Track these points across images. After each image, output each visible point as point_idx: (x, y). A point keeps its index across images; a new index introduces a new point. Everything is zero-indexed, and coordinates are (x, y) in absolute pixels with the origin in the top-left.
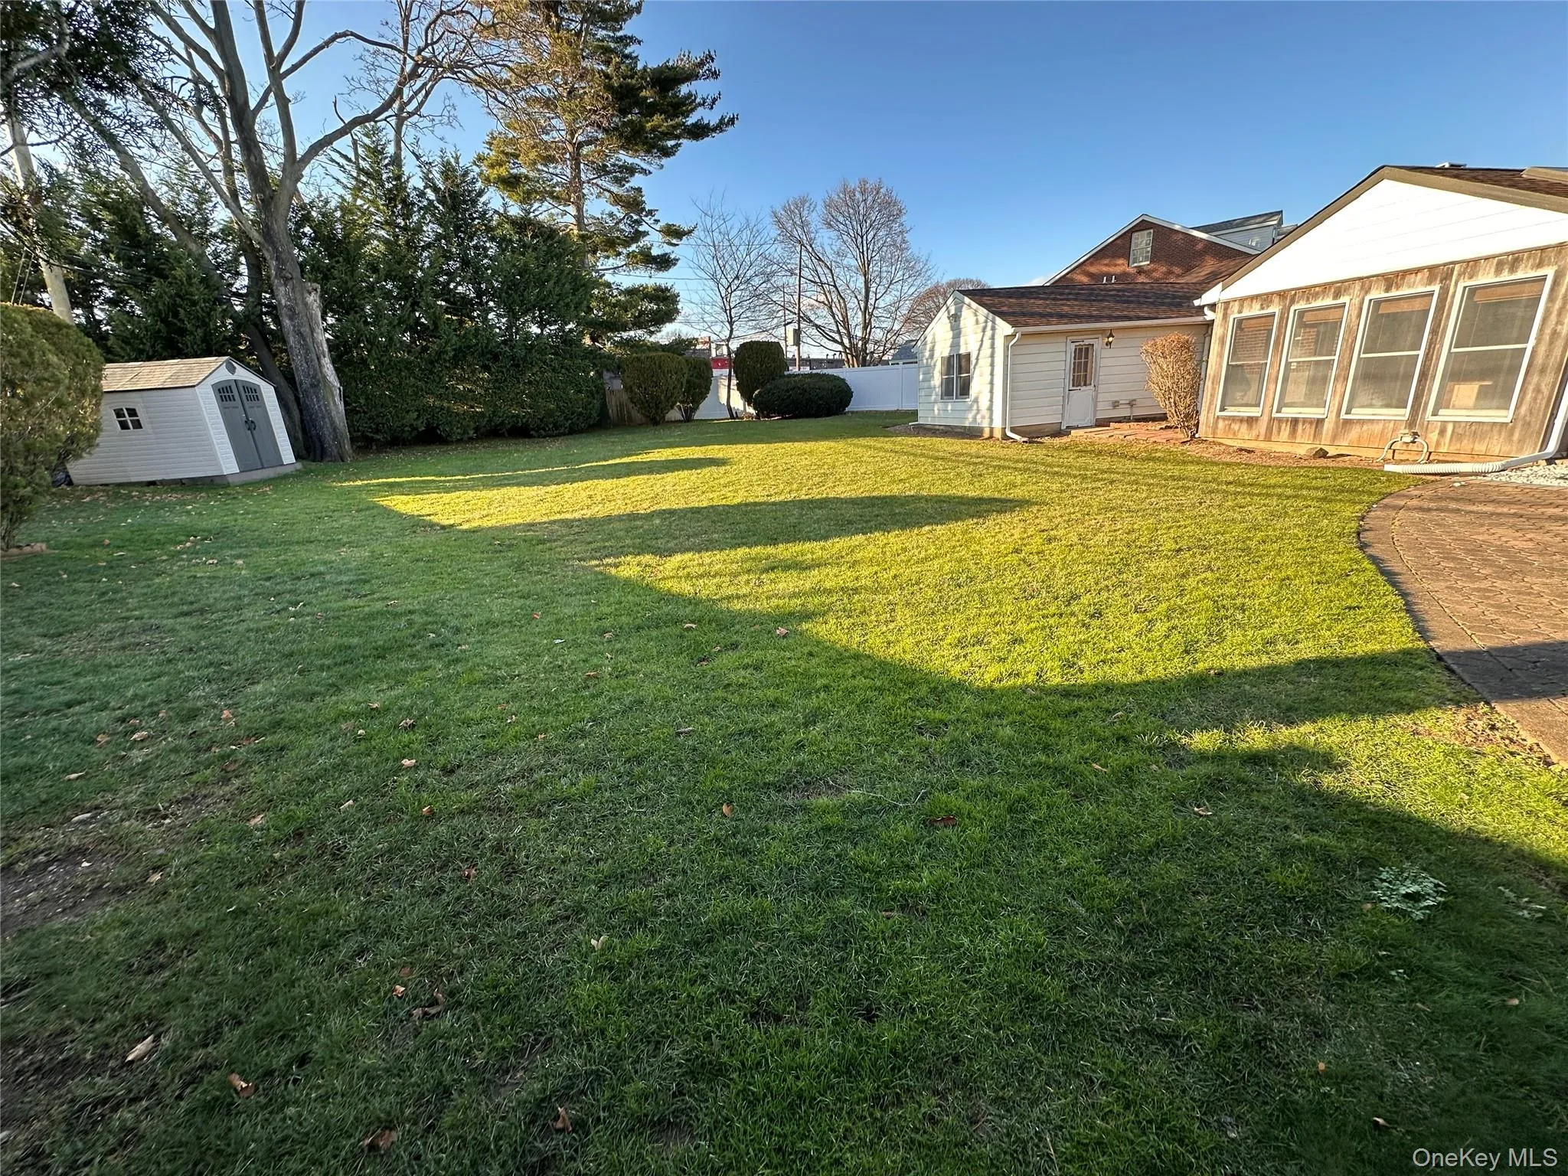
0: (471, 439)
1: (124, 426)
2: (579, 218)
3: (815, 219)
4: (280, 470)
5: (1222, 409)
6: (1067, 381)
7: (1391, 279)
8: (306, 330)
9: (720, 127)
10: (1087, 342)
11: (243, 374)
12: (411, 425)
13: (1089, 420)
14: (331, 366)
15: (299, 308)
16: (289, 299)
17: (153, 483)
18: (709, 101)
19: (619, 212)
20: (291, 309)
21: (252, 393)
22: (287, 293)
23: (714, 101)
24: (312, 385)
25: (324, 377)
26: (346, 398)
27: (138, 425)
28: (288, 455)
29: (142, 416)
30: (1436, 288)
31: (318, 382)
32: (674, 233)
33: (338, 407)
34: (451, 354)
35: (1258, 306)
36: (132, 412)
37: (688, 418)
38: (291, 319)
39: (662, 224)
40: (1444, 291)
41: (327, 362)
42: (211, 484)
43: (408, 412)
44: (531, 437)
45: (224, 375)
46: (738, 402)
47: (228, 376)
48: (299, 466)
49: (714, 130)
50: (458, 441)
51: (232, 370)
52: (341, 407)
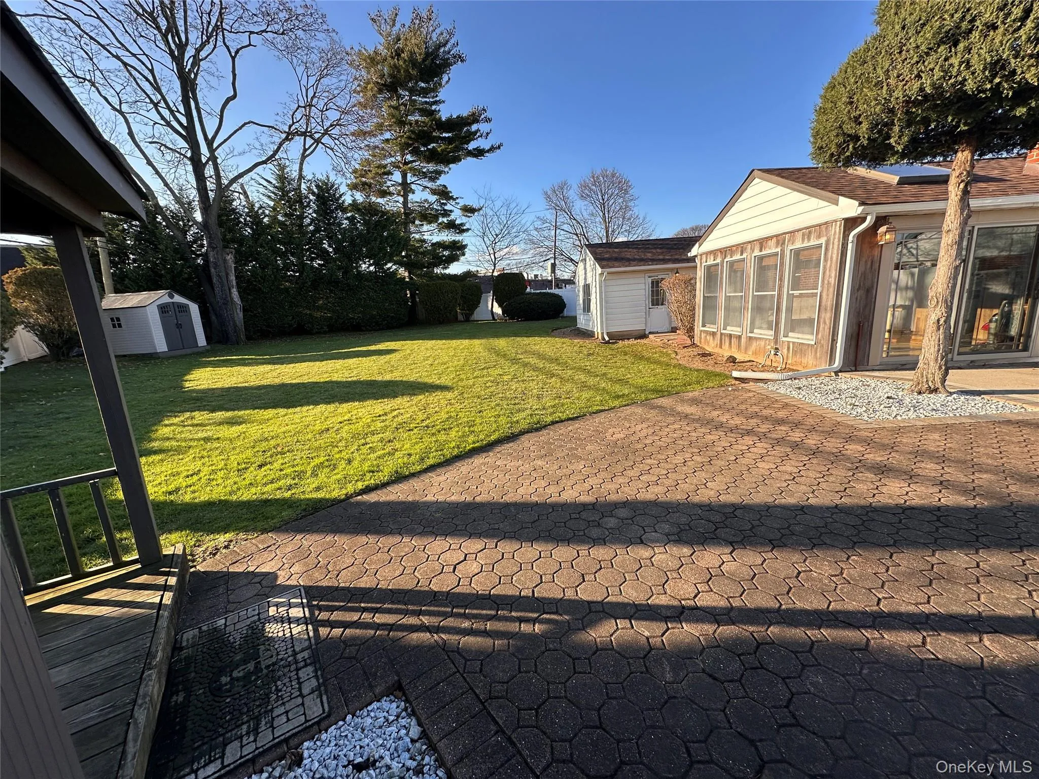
0: (325, 333)
1: (114, 326)
2: (405, 203)
3: (573, 194)
4: (195, 350)
5: (704, 326)
6: (647, 302)
7: (762, 242)
8: (223, 274)
9: (492, 149)
10: (660, 277)
11: (178, 299)
12: (288, 324)
13: (666, 327)
14: (236, 293)
15: (221, 262)
16: (215, 258)
17: (125, 356)
18: (485, 134)
19: (433, 198)
20: (215, 263)
21: (184, 309)
22: (214, 255)
23: (488, 134)
24: (224, 304)
25: (232, 299)
26: (245, 310)
27: (120, 326)
28: (202, 341)
29: (122, 322)
30: (779, 250)
31: (228, 300)
32: (469, 210)
33: (239, 315)
34: (310, 283)
35: (712, 258)
36: (118, 319)
37: (467, 319)
38: (215, 269)
39: (462, 204)
40: (783, 251)
41: (235, 292)
42: (151, 358)
43: (287, 316)
44: (362, 331)
45: (166, 299)
46: (498, 310)
47: (169, 300)
48: (209, 347)
49: (488, 151)
50: (317, 333)
51: (171, 297)
52: (241, 315)
